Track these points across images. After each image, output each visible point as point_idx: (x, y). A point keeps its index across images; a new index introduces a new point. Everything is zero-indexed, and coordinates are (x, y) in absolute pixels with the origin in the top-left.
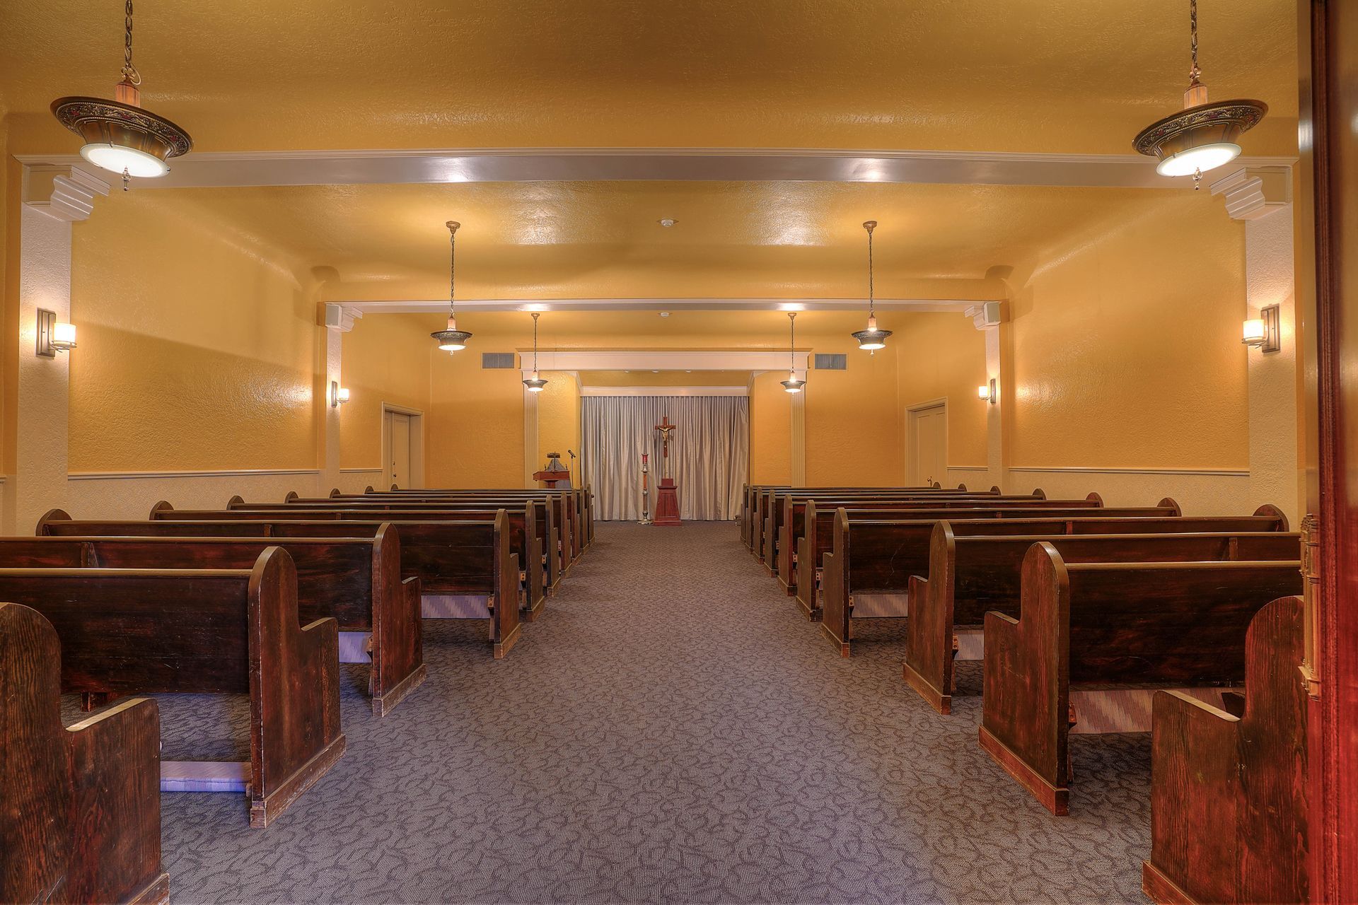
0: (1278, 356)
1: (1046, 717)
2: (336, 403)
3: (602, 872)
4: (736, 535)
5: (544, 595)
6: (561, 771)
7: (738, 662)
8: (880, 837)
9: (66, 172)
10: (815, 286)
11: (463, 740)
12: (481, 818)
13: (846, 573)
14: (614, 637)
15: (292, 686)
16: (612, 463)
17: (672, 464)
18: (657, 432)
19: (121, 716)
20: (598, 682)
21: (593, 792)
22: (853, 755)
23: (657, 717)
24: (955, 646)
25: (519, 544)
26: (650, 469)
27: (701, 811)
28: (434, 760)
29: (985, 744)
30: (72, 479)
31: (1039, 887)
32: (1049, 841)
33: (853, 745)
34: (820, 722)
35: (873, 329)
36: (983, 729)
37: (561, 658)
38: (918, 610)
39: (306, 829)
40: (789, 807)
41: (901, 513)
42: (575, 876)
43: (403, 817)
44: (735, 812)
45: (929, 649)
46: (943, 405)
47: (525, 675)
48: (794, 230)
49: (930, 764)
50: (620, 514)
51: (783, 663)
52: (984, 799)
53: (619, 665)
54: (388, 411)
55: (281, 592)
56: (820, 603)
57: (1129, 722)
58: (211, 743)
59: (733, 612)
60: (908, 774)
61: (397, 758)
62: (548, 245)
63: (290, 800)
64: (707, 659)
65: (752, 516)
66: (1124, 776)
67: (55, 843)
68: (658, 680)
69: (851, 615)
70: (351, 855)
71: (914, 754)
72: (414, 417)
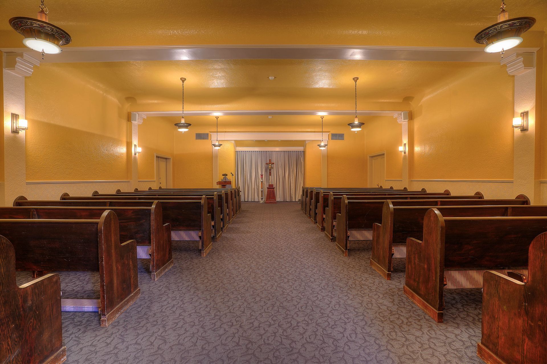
0: (527, 133)
1: (434, 282)
2: (136, 153)
3: (248, 346)
4: (299, 207)
5: (221, 231)
6: (230, 303)
7: (302, 258)
8: (364, 331)
9: (21, 55)
10: (332, 105)
11: (189, 290)
12: (197, 323)
13: (346, 222)
14: (251, 248)
15: (117, 268)
16: (248, 178)
17: (273, 178)
18: (266, 165)
19: (43, 282)
20: (244, 266)
21: (243, 312)
22: (351, 297)
23: (269, 281)
24: (393, 252)
25: (211, 210)
26: (264, 180)
27: (289, 320)
28: (177, 298)
29: (406, 293)
30: (28, 184)
31: (433, 353)
32: (436, 334)
33: (351, 293)
34: (337, 283)
35: (356, 122)
36: (406, 286)
37: (229, 257)
38: (377, 237)
39: (124, 328)
40: (325, 319)
41: (368, 198)
42: (236, 348)
43: (165, 322)
44: (303, 321)
45: (382, 253)
46: (384, 154)
47: (214, 263)
48: (324, 81)
49: (384, 301)
50: (252, 198)
51: (320, 259)
52: (407, 315)
53: (253, 259)
54: (157, 157)
55: (112, 229)
56: (335, 234)
57: (468, 284)
58: (85, 292)
59: (299, 238)
60: (375, 305)
61: (162, 298)
62: (222, 87)
63: (117, 315)
64: (289, 257)
65: (306, 199)
66: (465, 306)
67: (15, 335)
68: (269, 266)
69: (348, 239)
70: (143, 339)
71: (377, 297)
72: (168, 159)
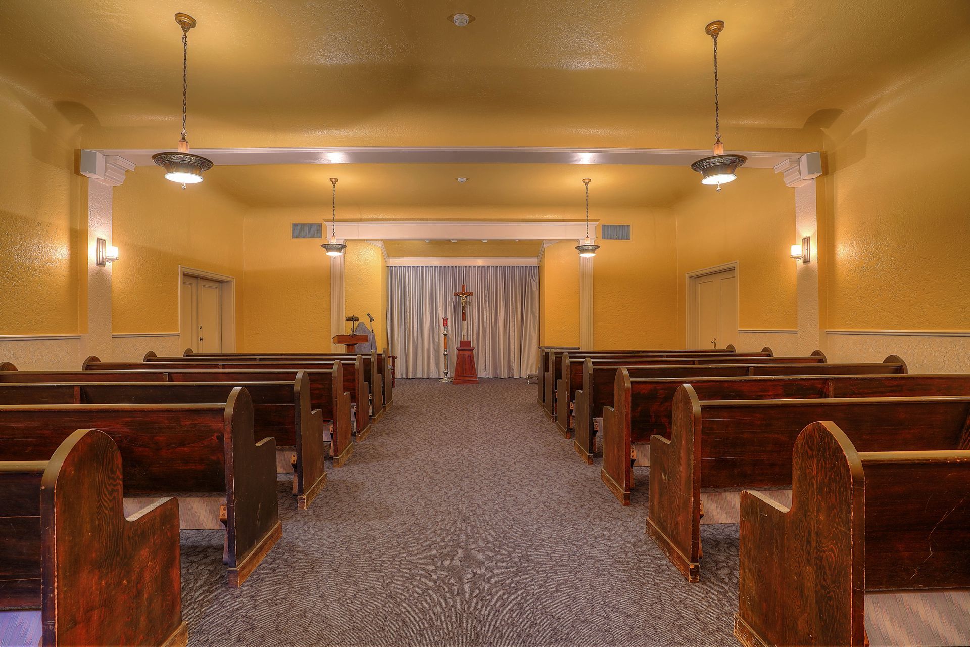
2: (104, 262)
4: (532, 395)
16: (415, 326)
17: (469, 327)
26: (450, 332)
46: (733, 269)
50: (423, 372)
54: (185, 275)
72: (226, 283)
